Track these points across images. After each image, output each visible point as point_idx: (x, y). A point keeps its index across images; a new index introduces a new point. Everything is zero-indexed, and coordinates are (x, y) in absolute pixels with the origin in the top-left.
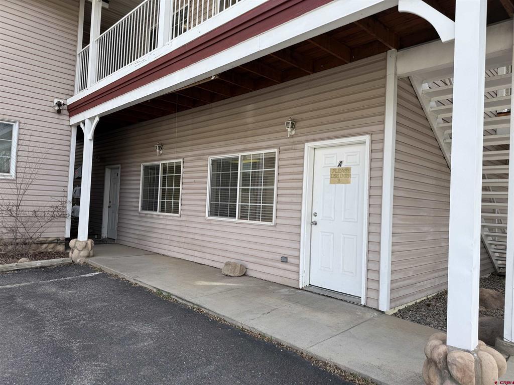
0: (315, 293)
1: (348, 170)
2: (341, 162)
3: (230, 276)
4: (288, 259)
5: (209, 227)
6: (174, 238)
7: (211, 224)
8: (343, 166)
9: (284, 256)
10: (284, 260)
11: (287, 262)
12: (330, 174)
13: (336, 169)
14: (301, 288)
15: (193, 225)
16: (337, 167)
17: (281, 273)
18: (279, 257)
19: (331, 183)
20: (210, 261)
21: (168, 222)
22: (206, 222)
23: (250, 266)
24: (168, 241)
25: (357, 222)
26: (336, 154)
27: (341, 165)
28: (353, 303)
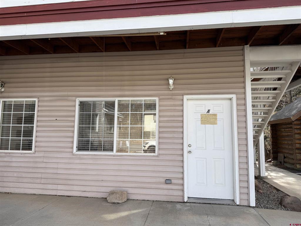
0: (198, 203)
1: (215, 115)
2: (209, 110)
3: (118, 203)
4: (172, 180)
5: (78, 161)
6: (24, 175)
7: (80, 159)
8: (210, 113)
9: (167, 179)
10: (168, 181)
11: (171, 183)
12: (200, 118)
13: (205, 115)
14: (186, 201)
15: (54, 161)
16: (206, 113)
17: (166, 192)
18: (163, 180)
19: (201, 124)
20: (81, 192)
21: (14, 160)
22: (74, 157)
23: (130, 191)
24: (16, 178)
25: (224, 150)
26: (205, 105)
27: (209, 112)
28: (229, 205)
